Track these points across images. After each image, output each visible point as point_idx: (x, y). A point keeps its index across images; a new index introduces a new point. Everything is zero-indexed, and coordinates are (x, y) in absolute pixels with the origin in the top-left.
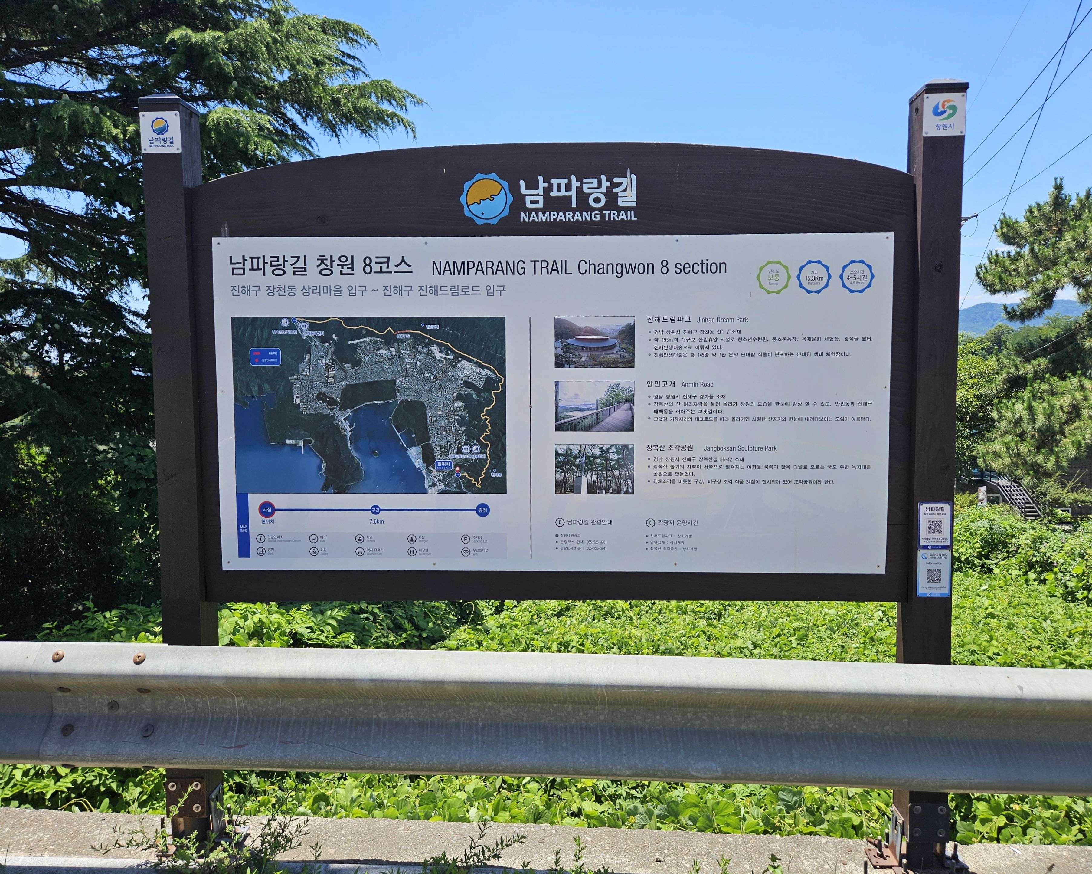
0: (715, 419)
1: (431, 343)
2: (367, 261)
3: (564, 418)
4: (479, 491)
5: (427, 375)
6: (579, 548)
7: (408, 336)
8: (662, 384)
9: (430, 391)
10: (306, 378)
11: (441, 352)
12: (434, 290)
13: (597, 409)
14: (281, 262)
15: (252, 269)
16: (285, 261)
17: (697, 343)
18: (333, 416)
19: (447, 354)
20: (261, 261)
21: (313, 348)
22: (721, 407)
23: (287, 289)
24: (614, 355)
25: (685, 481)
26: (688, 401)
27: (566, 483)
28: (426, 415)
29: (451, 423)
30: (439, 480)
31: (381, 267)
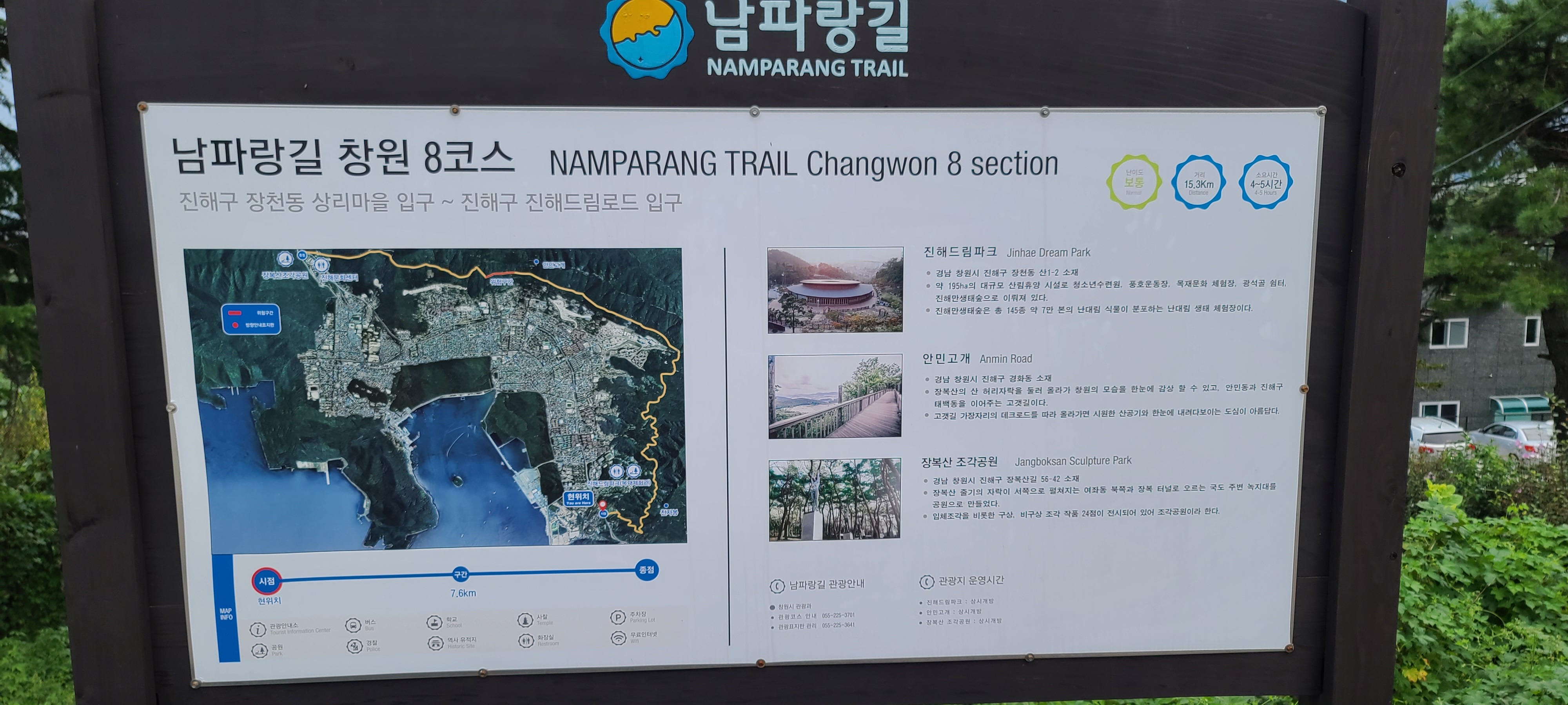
0: (1034, 415)
1: (552, 292)
2: (432, 151)
3: (784, 417)
4: (641, 540)
5: (546, 347)
6: (809, 625)
7: (510, 282)
8: (948, 358)
9: (552, 374)
10: (329, 355)
11: (570, 308)
12: (555, 202)
13: (841, 401)
14: (272, 150)
15: (218, 162)
16: (278, 148)
17: (1007, 291)
18: (379, 421)
19: (581, 312)
20: (233, 148)
21: (339, 303)
22: (1045, 395)
23: (285, 199)
24: (870, 311)
25: (984, 515)
26: (991, 385)
27: (788, 523)
28: (544, 414)
29: (589, 428)
30: (570, 523)
31: (457, 161)
